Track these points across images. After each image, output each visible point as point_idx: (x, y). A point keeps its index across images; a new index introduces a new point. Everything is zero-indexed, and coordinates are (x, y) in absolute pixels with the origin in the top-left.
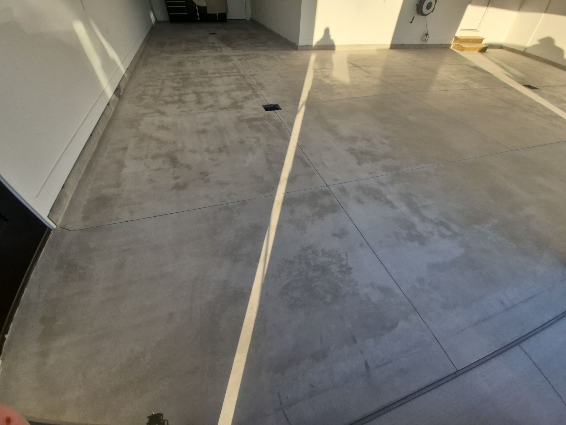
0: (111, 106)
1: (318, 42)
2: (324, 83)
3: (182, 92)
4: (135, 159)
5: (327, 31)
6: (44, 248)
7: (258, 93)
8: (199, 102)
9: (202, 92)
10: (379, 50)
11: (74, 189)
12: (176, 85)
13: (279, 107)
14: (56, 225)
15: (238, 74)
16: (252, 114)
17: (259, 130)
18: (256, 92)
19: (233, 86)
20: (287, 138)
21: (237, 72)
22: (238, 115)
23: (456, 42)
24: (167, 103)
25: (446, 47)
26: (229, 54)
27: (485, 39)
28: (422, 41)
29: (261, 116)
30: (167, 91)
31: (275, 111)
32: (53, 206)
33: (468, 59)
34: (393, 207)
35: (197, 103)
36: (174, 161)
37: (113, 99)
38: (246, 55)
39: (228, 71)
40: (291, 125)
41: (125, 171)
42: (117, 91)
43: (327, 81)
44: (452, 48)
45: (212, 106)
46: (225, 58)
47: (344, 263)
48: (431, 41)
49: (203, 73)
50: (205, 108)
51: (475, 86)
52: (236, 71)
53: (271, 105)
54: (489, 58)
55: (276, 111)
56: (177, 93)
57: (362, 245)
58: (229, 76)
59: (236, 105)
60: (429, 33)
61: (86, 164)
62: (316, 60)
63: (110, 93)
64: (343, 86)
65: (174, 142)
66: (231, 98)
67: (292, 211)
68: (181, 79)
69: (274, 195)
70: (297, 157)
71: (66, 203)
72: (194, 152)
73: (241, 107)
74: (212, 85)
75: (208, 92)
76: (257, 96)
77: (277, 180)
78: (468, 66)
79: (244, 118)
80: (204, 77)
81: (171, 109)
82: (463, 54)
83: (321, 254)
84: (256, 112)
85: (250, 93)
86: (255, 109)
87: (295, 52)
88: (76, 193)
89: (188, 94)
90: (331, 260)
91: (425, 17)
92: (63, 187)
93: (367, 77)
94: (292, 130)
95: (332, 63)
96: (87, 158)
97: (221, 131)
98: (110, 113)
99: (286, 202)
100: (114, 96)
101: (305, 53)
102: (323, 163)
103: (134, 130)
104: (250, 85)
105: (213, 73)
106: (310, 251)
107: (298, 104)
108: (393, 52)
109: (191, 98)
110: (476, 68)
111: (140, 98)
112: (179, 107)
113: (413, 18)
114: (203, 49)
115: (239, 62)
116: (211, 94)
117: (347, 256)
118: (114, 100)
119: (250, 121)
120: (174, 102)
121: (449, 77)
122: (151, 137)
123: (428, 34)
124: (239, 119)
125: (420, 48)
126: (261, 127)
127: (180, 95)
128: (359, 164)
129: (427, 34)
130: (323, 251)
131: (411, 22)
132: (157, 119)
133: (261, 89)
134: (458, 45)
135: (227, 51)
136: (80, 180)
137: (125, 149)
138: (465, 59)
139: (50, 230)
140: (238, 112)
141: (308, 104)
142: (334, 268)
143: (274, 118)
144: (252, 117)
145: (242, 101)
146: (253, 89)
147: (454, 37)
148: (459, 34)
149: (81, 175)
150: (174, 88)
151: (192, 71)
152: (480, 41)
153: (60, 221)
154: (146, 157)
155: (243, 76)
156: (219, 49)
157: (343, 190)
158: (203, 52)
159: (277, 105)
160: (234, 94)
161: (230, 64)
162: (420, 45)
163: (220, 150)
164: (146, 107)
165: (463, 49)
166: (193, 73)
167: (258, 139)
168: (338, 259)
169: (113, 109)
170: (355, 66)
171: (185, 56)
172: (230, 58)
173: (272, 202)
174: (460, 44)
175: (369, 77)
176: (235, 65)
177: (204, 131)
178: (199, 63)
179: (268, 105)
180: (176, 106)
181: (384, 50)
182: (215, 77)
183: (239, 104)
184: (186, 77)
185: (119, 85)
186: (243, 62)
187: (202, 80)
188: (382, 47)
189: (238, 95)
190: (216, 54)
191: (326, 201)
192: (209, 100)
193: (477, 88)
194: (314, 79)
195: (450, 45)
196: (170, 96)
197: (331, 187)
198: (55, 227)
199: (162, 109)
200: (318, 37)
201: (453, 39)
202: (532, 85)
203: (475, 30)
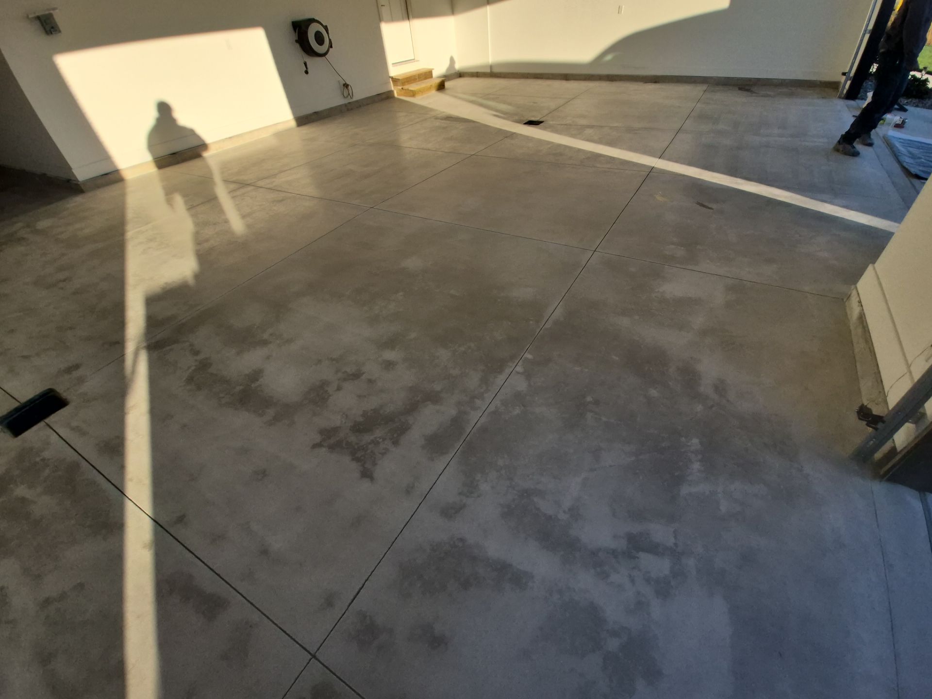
23: (398, 86)
25: (387, 97)
27: (433, 69)
28: (344, 97)
33: (430, 106)
48: (359, 93)
51: (468, 149)
60: (348, 83)
78: (437, 118)
82: (417, 100)
91: (324, 58)
93: (281, 199)
108: (306, 130)
110: (451, 118)
113: (305, 64)
121: (423, 149)
123: (348, 85)
125: (348, 111)
129: (346, 86)
131: (307, 72)
134: (402, 88)
138: (425, 109)
147: (391, 79)
148: (394, 71)
152: (428, 74)
162: (345, 105)
165: (413, 94)
170: (243, 184)
174: (406, 87)
175: (284, 199)
181: (288, 131)
193: (472, 153)
195: (391, 92)
201: (390, 82)
202: (533, 119)
203: (413, 61)
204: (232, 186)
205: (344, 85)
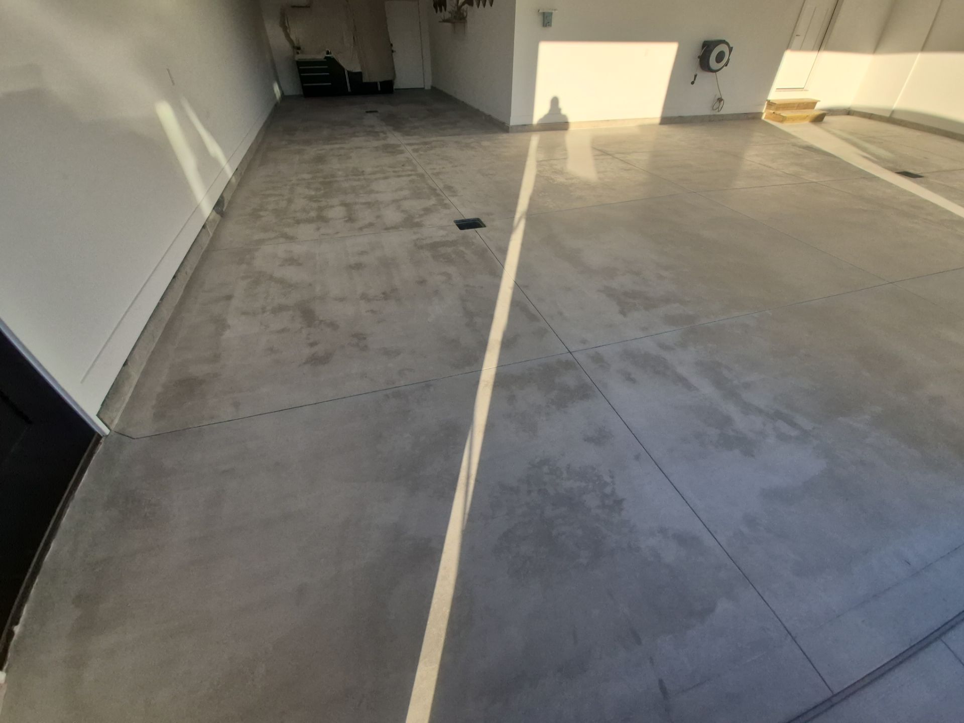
0: (209, 230)
1: (541, 120)
2: (556, 183)
3: (323, 204)
4: (244, 313)
5: (555, 102)
6: (88, 468)
7: (447, 201)
8: (350, 219)
9: (356, 203)
10: (643, 127)
11: (143, 367)
12: (313, 193)
13: (481, 222)
14: (109, 428)
15: (413, 173)
16: (439, 235)
17: (449, 260)
18: (443, 200)
19: (406, 193)
20: (496, 273)
21: (411, 171)
22: (414, 237)
23: (770, 109)
24: (298, 222)
25: (755, 117)
26: (399, 143)
27: (819, 101)
28: (713, 109)
29: (453, 237)
30: (300, 203)
31: (476, 229)
32: (107, 397)
33: (793, 134)
34: (689, 386)
35: (346, 221)
36: (308, 315)
37: (211, 218)
38: (426, 143)
39: (396, 169)
40: (504, 251)
41: (227, 334)
42: (219, 206)
43: (560, 179)
44: (765, 118)
45: (371, 225)
46: (391, 150)
47: (608, 490)
48: (728, 109)
49: (357, 173)
50: (361, 229)
51: (811, 177)
52: (409, 168)
53: (469, 220)
54: (829, 131)
55: (478, 230)
56: (315, 205)
57: (637, 457)
58: (399, 176)
59: (410, 222)
60: (723, 98)
61: (164, 325)
62: (540, 147)
63: (207, 209)
64: (587, 185)
65: (310, 285)
66: (403, 211)
67: (512, 399)
68: (322, 183)
69: (479, 371)
70: (516, 305)
71: (128, 391)
72: (342, 300)
73: (419, 225)
74: (371, 192)
75: (365, 204)
76: (446, 206)
77: (483, 345)
78: (794, 145)
79: (425, 242)
80: (359, 180)
81: (306, 231)
82: (785, 127)
83: (565, 475)
84: (442, 233)
85: (433, 201)
86: (442, 228)
87: (504, 136)
88: (145, 373)
89: (332, 207)
90: (583, 484)
91: (715, 73)
92: (125, 364)
93: (626, 170)
94: (505, 259)
95: (566, 150)
96: (166, 314)
97: (387, 264)
98: (206, 241)
99: (501, 382)
100: (214, 213)
101: (521, 137)
102: (561, 314)
103: (244, 266)
104: (433, 190)
105: (374, 173)
106: (545, 469)
107: (513, 217)
108: (666, 129)
109: (337, 213)
110: (810, 148)
111: (255, 215)
112: (318, 229)
113: (696, 76)
114: (358, 136)
115: (415, 155)
116: (369, 205)
117: (612, 477)
118: (214, 220)
119: (434, 246)
120: (310, 221)
121: (765, 165)
122: (271, 278)
123: (722, 100)
124: (416, 245)
125: (710, 121)
126: (453, 256)
127: (320, 209)
128: (623, 313)
129: (720, 100)
130: (568, 467)
131: (693, 83)
132: (281, 249)
133: (453, 196)
134: (774, 113)
135: (395, 138)
136: (152, 352)
137: (229, 298)
138: (787, 135)
139: (100, 437)
140: (415, 233)
141: (530, 216)
142: (592, 501)
143: (474, 241)
144: (438, 240)
145: (421, 216)
146: (438, 195)
147: (766, 102)
148: (774, 95)
149: (154, 344)
150: (311, 198)
151: (339, 170)
152: (811, 105)
153: (116, 421)
154: (264, 310)
155: (422, 176)
156: (382, 135)
157: (598, 359)
158: (358, 141)
159: (478, 219)
160: (407, 205)
161: (401, 158)
162: (710, 116)
163: (386, 296)
164: (265, 229)
165: (783, 120)
166: (340, 173)
167: (449, 276)
168: (597, 483)
169: (211, 234)
170: (605, 153)
171: (328, 147)
172: (400, 148)
173: (477, 383)
174: (778, 112)
175: (629, 170)
176: (408, 158)
177: (358, 266)
178: (350, 158)
179: (463, 221)
180: (313, 226)
181: (651, 126)
182: (376, 179)
183: (416, 220)
184: (328, 180)
185: (222, 197)
186: (421, 155)
187: (355, 183)
188: (647, 122)
189: (414, 205)
190: (376, 143)
191: (569, 379)
192: (366, 216)
193: (814, 180)
194: (538, 176)
195: (761, 114)
196: (304, 210)
197: (575, 355)
198: (107, 431)
199: (288, 231)
200: (540, 111)
201: (764, 105)
202: (911, 171)
203: (801, 89)
204: (597, 153)
205: (718, 99)
